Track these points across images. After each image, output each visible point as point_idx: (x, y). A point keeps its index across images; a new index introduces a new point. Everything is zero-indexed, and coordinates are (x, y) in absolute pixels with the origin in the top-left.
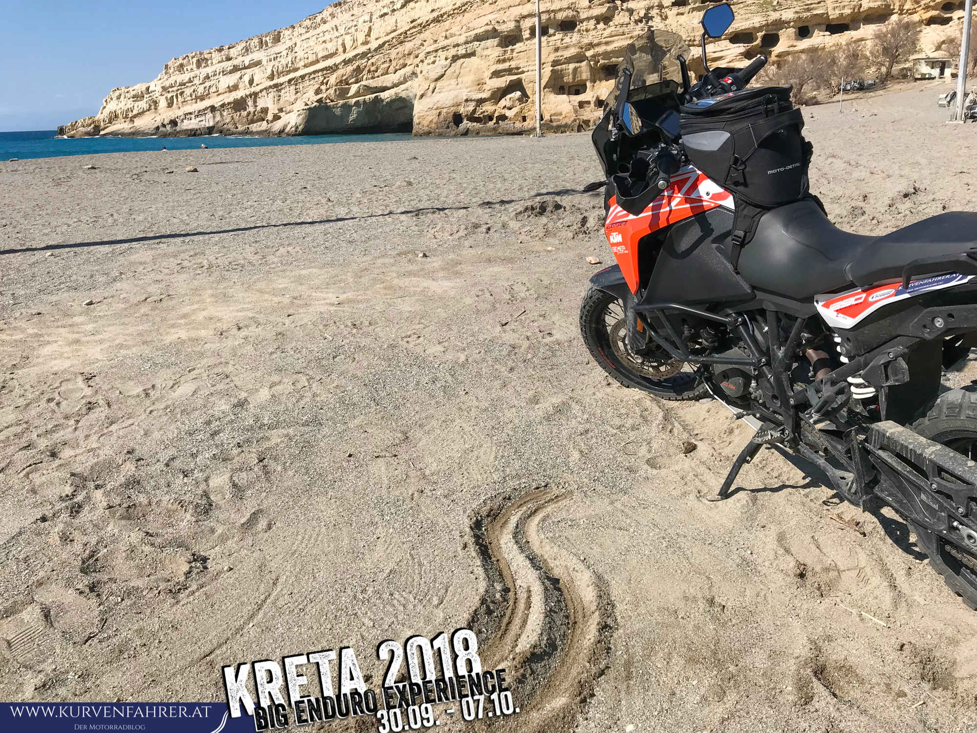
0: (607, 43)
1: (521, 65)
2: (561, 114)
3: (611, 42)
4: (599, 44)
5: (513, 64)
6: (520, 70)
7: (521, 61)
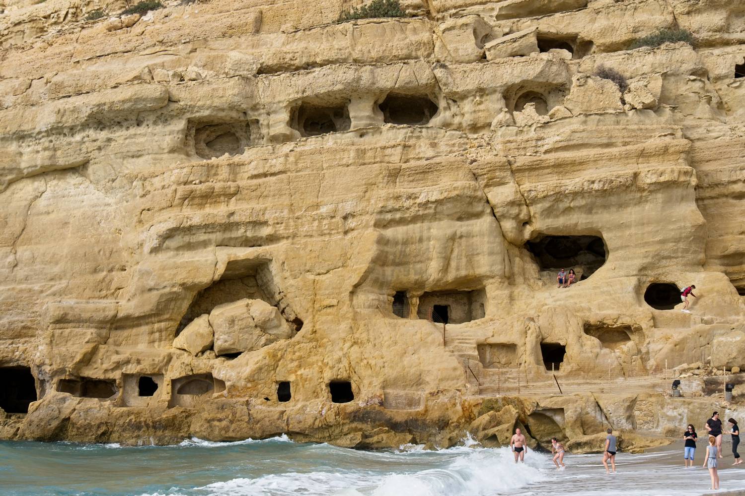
0: (560, 167)
1: (268, 216)
2: (419, 382)
3: (573, 163)
4: (533, 168)
5: (242, 209)
6: (265, 231)
7: (269, 203)
